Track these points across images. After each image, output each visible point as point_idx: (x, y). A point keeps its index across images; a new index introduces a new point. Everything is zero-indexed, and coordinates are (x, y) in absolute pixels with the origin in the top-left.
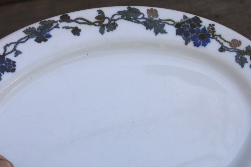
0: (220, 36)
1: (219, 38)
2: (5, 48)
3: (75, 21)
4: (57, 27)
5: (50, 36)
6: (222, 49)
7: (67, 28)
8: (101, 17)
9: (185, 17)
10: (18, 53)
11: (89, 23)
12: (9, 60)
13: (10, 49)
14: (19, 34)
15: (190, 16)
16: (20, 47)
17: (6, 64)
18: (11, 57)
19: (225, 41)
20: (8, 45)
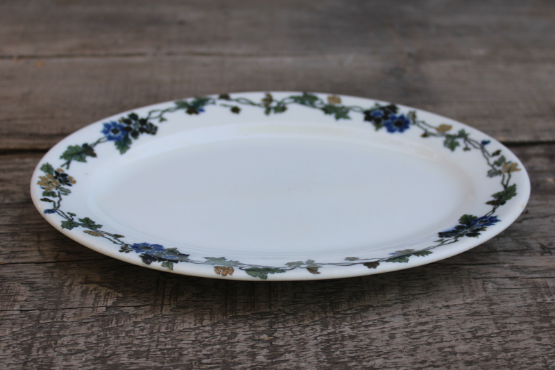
0: (423, 122)
1: (422, 125)
2: (150, 113)
3: (237, 100)
4: (214, 103)
5: (202, 110)
6: (425, 135)
7: (225, 106)
8: (268, 100)
9: (377, 105)
10: (162, 120)
11: (252, 104)
12: (151, 125)
13: (154, 115)
14: (171, 105)
15: (384, 104)
16: (166, 115)
17: (148, 127)
18: (155, 122)
19: (430, 127)
20: (154, 111)
